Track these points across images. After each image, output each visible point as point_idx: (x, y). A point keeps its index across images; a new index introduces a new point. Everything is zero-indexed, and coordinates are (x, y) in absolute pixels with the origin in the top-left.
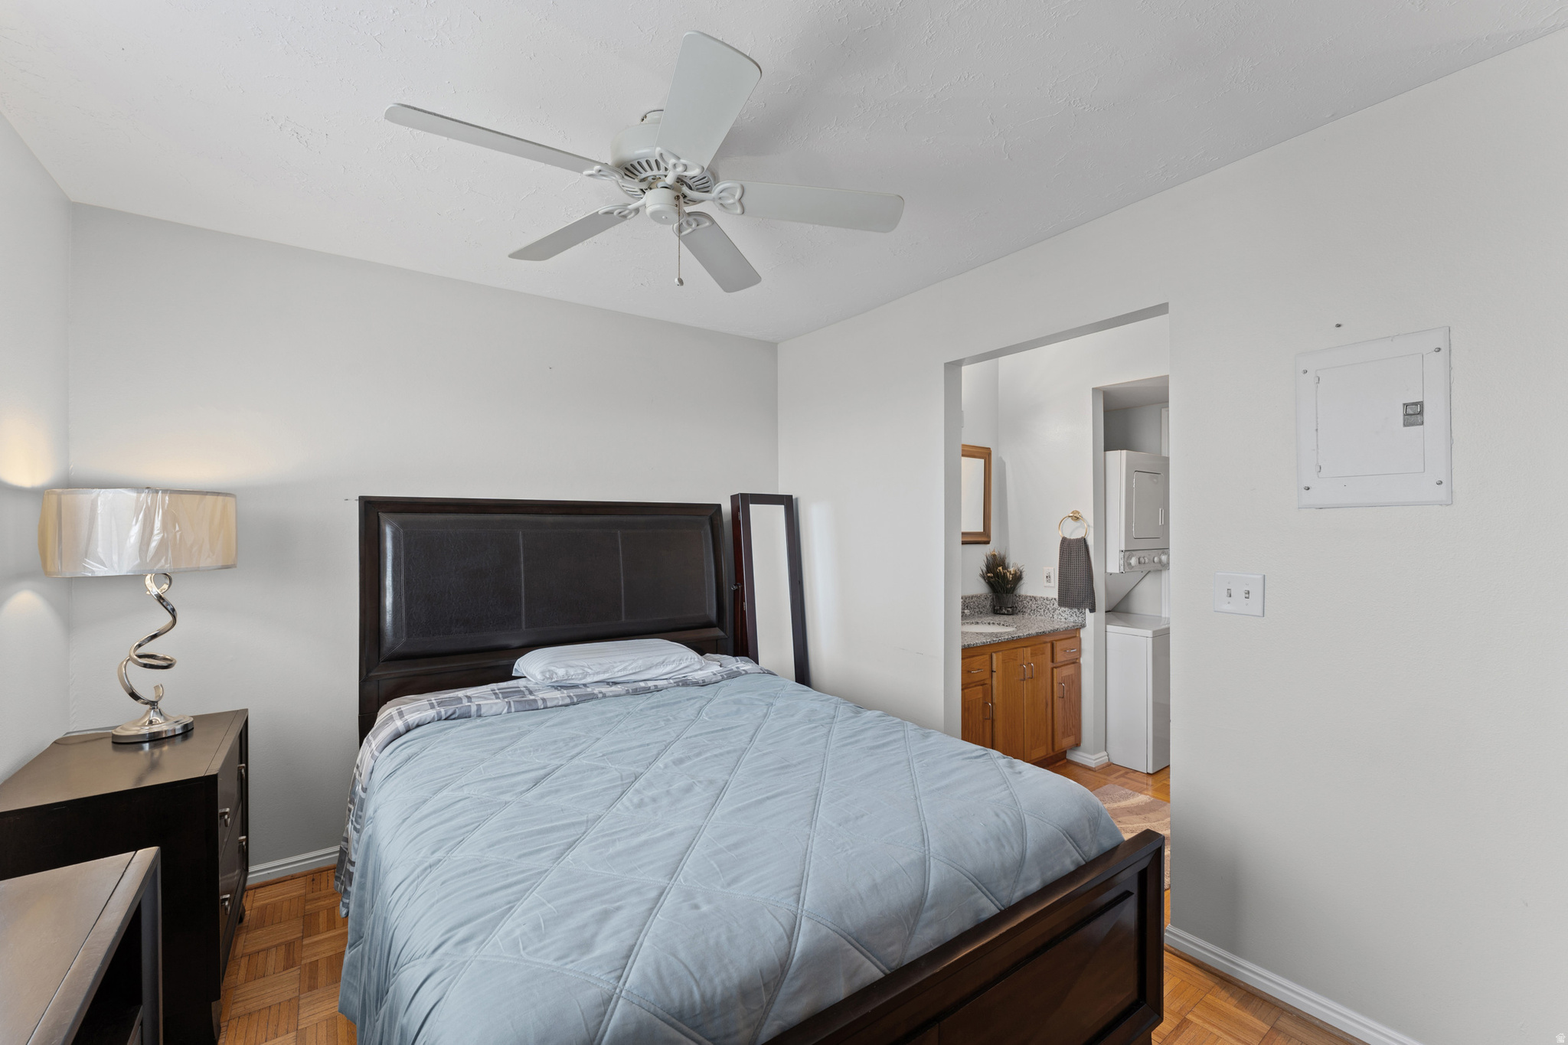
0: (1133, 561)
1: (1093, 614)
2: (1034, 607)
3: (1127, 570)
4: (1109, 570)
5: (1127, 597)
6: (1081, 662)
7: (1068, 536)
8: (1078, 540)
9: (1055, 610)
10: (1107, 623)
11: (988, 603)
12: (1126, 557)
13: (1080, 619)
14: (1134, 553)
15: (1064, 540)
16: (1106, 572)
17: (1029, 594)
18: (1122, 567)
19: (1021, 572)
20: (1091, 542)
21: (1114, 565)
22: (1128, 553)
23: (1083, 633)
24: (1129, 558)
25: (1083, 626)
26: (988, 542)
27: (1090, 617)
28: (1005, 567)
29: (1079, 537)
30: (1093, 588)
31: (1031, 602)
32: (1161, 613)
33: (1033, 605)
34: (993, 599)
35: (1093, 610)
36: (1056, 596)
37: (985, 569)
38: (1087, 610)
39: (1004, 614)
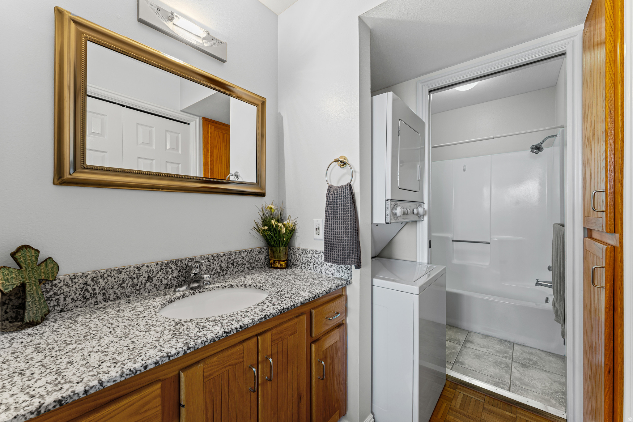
0: (398, 211)
1: (359, 270)
2: (305, 260)
3: (393, 221)
4: (375, 222)
5: (390, 244)
6: (348, 322)
7: (335, 185)
8: (343, 187)
9: (323, 264)
10: (373, 276)
11: (263, 257)
12: (392, 206)
13: (346, 275)
14: (399, 203)
15: (330, 187)
16: (372, 223)
17: (302, 247)
18: (388, 218)
19: (295, 225)
20: (356, 189)
21: (380, 218)
22: (393, 203)
23: (349, 291)
24: (394, 208)
25: (349, 283)
26: (262, 195)
27: (356, 273)
28: (280, 220)
29: (345, 183)
30: (358, 241)
31: (302, 256)
32: (416, 258)
33: (304, 259)
34: (268, 252)
35: (358, 266)
36: (322, 249)
37: (260, 221)
38: (353, 267)
39: (277, 268)
